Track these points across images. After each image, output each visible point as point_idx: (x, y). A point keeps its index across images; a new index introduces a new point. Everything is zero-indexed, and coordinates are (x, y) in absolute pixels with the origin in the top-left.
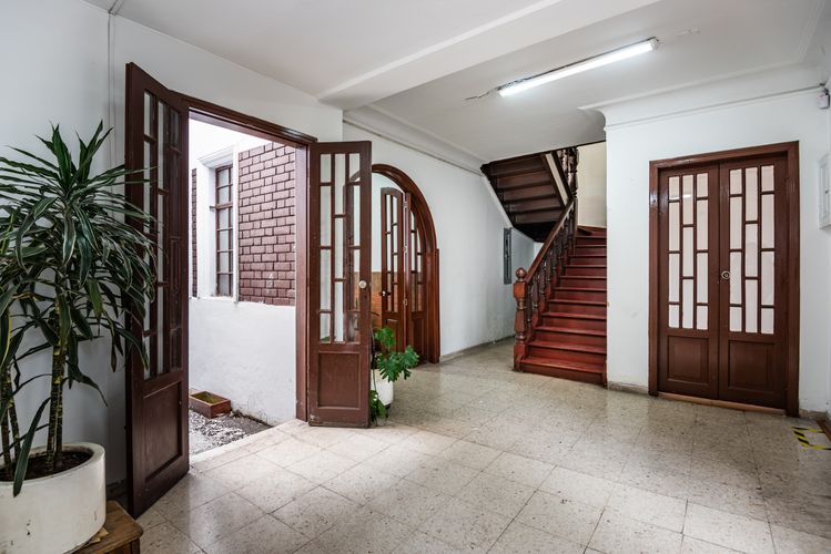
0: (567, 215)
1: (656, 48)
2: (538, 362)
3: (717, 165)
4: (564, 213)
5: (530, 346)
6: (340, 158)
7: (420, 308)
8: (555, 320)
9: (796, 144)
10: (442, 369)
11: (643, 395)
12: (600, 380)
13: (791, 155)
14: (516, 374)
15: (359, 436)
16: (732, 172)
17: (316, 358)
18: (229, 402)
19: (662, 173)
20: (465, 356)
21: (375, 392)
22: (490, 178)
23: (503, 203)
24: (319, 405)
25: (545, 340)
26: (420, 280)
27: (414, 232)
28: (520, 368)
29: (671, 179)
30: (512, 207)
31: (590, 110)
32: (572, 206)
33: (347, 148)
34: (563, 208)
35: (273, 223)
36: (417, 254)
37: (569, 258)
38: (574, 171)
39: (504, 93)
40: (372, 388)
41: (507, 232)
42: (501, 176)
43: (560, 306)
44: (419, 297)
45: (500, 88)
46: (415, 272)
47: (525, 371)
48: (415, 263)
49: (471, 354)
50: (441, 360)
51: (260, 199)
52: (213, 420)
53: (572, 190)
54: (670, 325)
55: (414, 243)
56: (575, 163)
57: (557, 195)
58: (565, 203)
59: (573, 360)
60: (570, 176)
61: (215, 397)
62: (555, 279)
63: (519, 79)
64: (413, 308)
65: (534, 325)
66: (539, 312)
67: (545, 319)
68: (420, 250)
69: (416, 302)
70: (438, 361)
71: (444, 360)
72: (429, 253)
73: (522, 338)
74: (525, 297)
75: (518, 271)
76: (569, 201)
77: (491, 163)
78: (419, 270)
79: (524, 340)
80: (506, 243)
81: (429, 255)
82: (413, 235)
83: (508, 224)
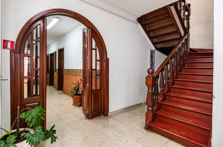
0: (183, 41)
7: (98, 88)
8: (174, 98)
22: (142, 25)
23: (150, 38)
26: (98, 74)
27: (95, 49)
30: (155, 40)
32: (186, 36)
34: (181, 38)
36: (96, 60)
37: (184, 64)
38: (188, 19)
41: (152, 52)
42: (149, 24)
43: (177, 90)
46: (95, 69)
48: (96, 66)
50: (109, 114)
53: (187, 30)
55: (96, 55)
56: (189, 15)
57: (178, 32)
58: (183, 35)
60: (186, 22)
62: (175, 74)
64: (94, 88)
65: (160, 101)
66: (164, 93)
67: (167, 97)
68: (98, 58)
69: (96, 85)
70: (107, 115)
71: (112, 114)
72: (104, 60)
73: (150, 109)
74: (153, 86)
75: (149, 70)
76: (185, 35)
77: (142, 17)
78: (98, 68)
79: (152, 111)
80: (152, 57)
81: (104, 61)
82: (94, 51)
83: (153, 48)
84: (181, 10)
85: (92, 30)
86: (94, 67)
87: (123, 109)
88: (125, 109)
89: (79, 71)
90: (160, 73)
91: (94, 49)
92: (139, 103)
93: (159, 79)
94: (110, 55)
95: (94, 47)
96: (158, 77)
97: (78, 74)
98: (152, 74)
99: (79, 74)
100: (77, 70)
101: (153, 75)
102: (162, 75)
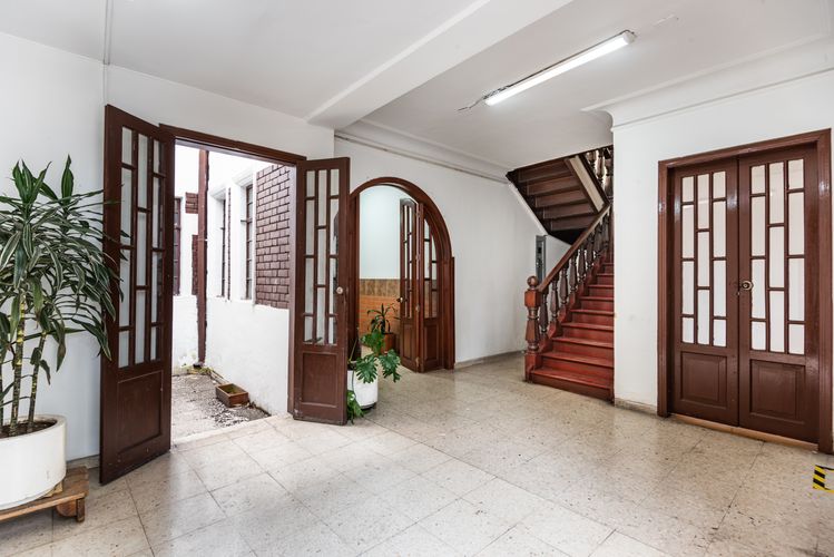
0: (600, 220)
1: (631, 41)
2: (548, 373)
3: (736, 162)
4: (596, 219)
5: (543, 357)
6: (323, 174)
7: (434, 315)
8: (577, 331)
9: (828, 132)
10: (459, 376)
11: (652, 415)
12: (607, 396)
13: (820, 146)
14: (524, 384)
15: (331, 432)
16: (753, 169)
17: (301, 357)
18: (247, 394)
19: (673, 174)
20: (484, 364)
21: (353, 392)
22: (517, 186)
24: (303, 401)
25: (563, 351)
26: (434, 287)
27: (429, 241)
28: (531, 378)
29: (685, 180)
30: (545, 214)
31: (596, 111)
32: (607, 211)
33: (327, 164)
34: (596, 214)
35: (276, 234)
36: (431, 262)
38: (610, 174)
39: (491, 101)
40: (349, 388)
41: (540, 240)
42: (532, 183)
43: (584, 316)
44: (434, 303)
45: (486, 97)
46: (430, 279)
47: (536, 382)
48: (430, 272)
49: (491, 363)
50: (456, 366)
51: (269, 213)
52: (231, 410)
53: (607, 196)
54: (684, 340)
55: (429, 251)
57: (588, 201)
58: (599, 208)
59: (584, 373)
60: (605, 179)
61: (239, 388)
63: (502, 87)
64: (427, 315)
65: (550, 335)
66: (558, 322)
67: (565, 329)
68: (434, 258)
69: (430, 309)
70: (452, 367)
71: (460, 366)
72: (445, 261)
73: (533, 347)
74: (537, 307)
75: (530, 279)
76: (605, 206)
77: (517, 171)
78: (434, 277)
79: (536, 350)
80: (539, 250)
81: (446, 263)
82: (427, 244)
83: (543, 232)
84: (593, 161)
85: (425, 205)
86: (427, 276)
87: (480, 359)
88: (484, 359)
89: (376, 284)
90: (551, 286)
91: (426, 240)
92: (513, 350)
93: (549, 296)
94: (456, 251)
95: (427, 237)
96: (546, 291)
97: (376, 289)
98: (535, 286)
99: (379, 291)
100: (374, 280)
101: (538, 287)
102: (555, 289)
